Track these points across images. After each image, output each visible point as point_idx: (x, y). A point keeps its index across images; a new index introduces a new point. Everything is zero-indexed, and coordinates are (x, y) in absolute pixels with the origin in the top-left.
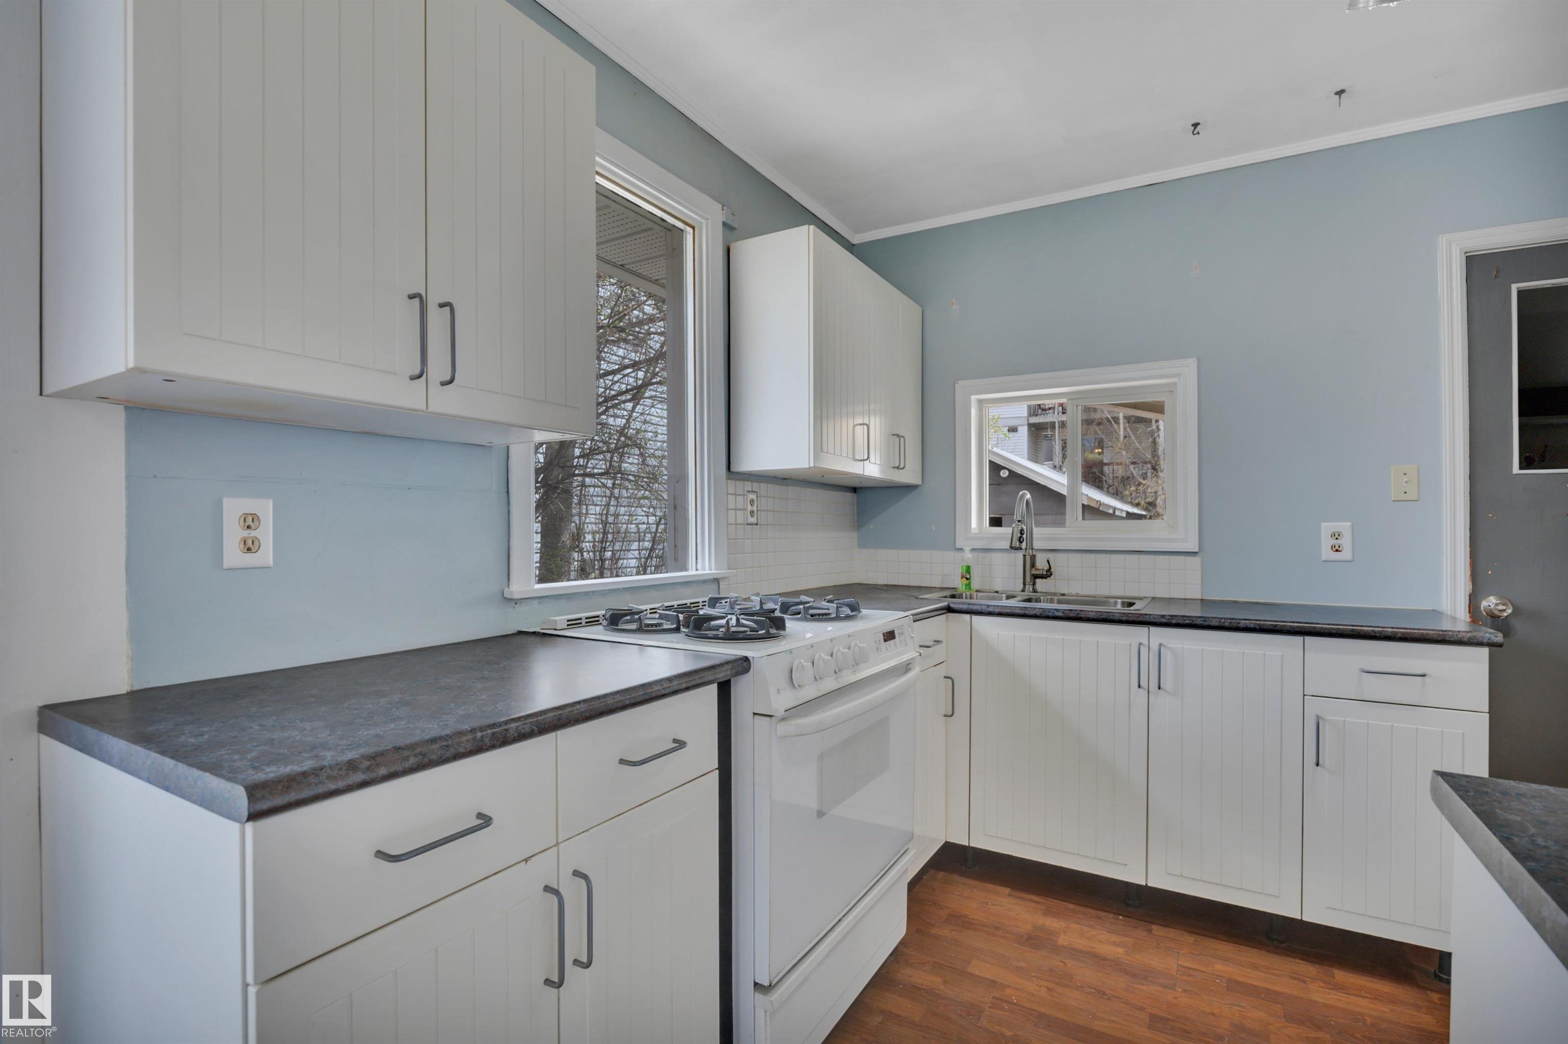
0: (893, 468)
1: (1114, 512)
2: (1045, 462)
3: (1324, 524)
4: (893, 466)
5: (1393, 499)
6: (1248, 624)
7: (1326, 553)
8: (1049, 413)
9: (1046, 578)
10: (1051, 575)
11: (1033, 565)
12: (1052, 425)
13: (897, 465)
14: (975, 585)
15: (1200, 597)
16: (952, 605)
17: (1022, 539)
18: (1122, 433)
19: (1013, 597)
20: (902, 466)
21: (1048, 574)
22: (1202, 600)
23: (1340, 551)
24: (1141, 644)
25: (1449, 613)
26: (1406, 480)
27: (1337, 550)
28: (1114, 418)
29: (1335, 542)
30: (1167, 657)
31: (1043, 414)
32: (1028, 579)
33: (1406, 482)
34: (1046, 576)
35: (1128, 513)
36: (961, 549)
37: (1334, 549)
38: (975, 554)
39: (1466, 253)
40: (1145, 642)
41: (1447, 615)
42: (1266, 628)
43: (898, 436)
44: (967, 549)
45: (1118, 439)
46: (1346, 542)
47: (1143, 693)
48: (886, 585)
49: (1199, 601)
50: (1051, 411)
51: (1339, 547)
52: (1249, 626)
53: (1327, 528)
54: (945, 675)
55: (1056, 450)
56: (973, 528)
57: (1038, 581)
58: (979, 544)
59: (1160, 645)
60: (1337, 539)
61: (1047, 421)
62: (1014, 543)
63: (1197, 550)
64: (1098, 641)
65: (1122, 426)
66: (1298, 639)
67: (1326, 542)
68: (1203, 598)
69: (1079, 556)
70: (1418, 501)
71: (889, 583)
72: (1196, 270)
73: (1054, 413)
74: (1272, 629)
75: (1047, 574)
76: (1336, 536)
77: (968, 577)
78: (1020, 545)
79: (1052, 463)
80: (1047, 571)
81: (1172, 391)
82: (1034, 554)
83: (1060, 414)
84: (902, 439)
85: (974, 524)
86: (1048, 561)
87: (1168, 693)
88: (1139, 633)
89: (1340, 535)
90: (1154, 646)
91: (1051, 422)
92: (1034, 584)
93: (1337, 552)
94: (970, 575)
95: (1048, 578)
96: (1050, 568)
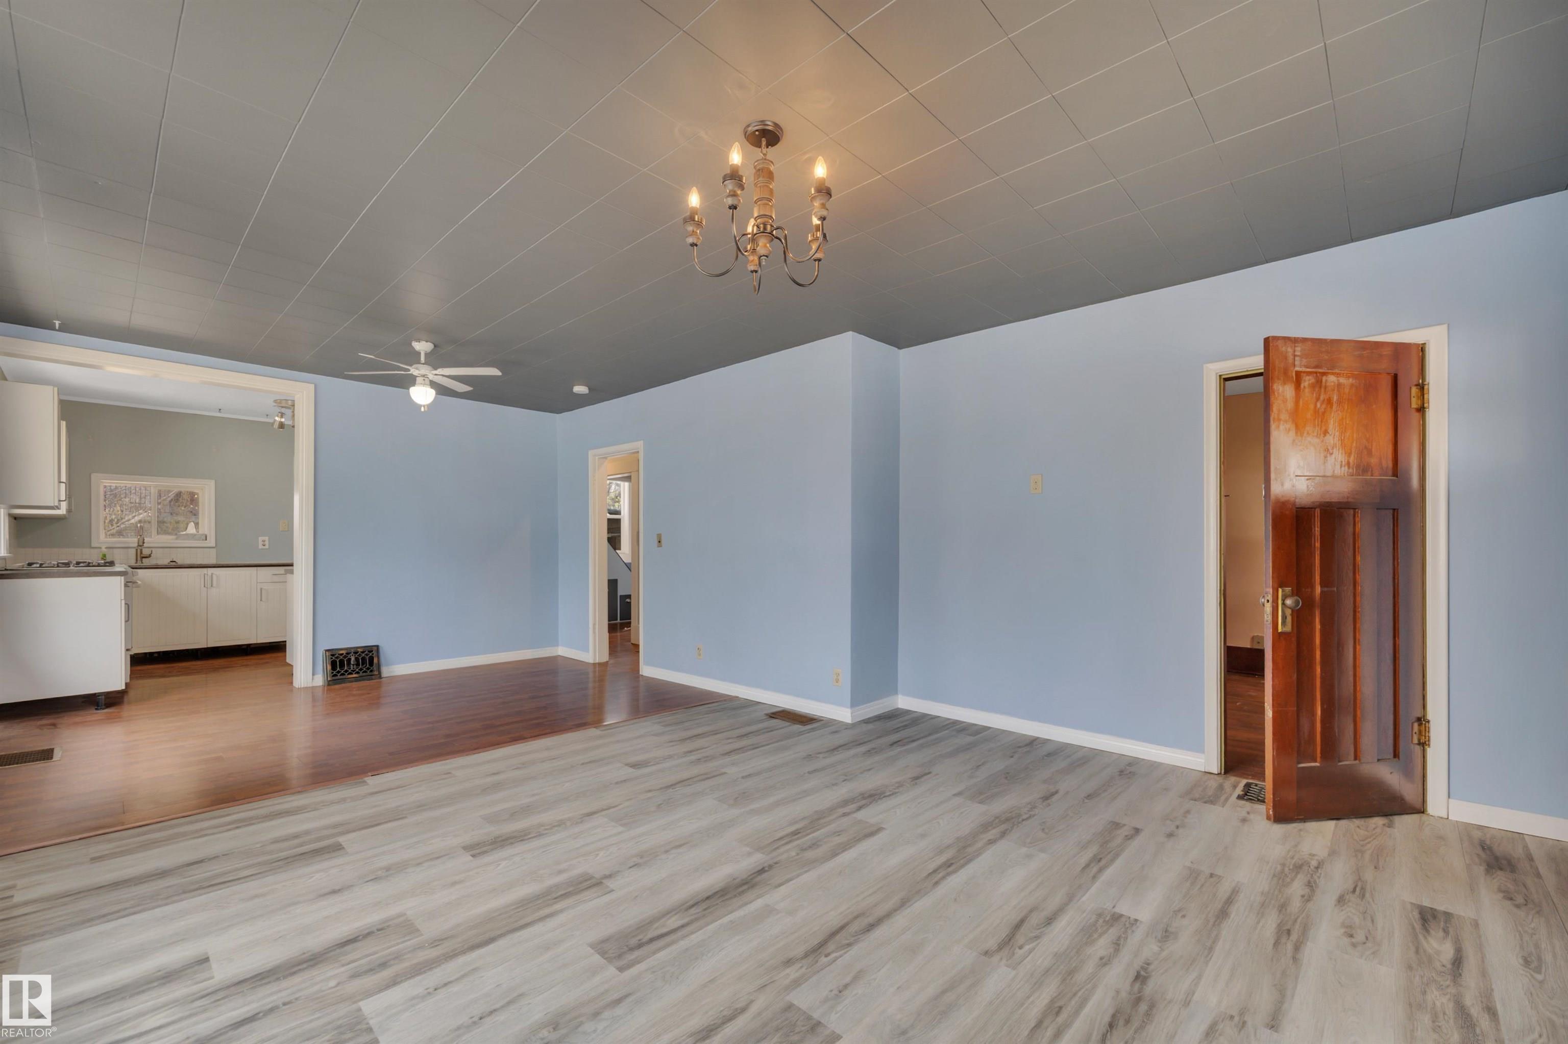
3: (260, 538)
5: (281, 530)
7: (261, 546)
9: (148, 558)
10: (151, 557)
11: (141, 553)
21: (149, 556)
23: (265, 546)
24: (205, 574)
26: (285, 525)
29: (264, 543)
30: (214, 576)
32: (139, 559)
36: (97, 548)
37: (263, 545)
38: (107, 549)
40: (206, 573)
42: (246, 565)
44: (104, 547)
46: (267, 543)
47: (206, 587)
52: (241, 565)
53: (261, 539)
57: (144, 559)
59: (212, 574)
63: (214, 546)
64: (188, 574)
66: (256, 568)
67: (260, 543)
69: (162, 549)
70: (288, 531)
74: (248, 566)
76: (264, 541)
81: (203, 489)
82: (142, 548)
88: (204, 570)
90: (209, 574)
96: (151, 553)
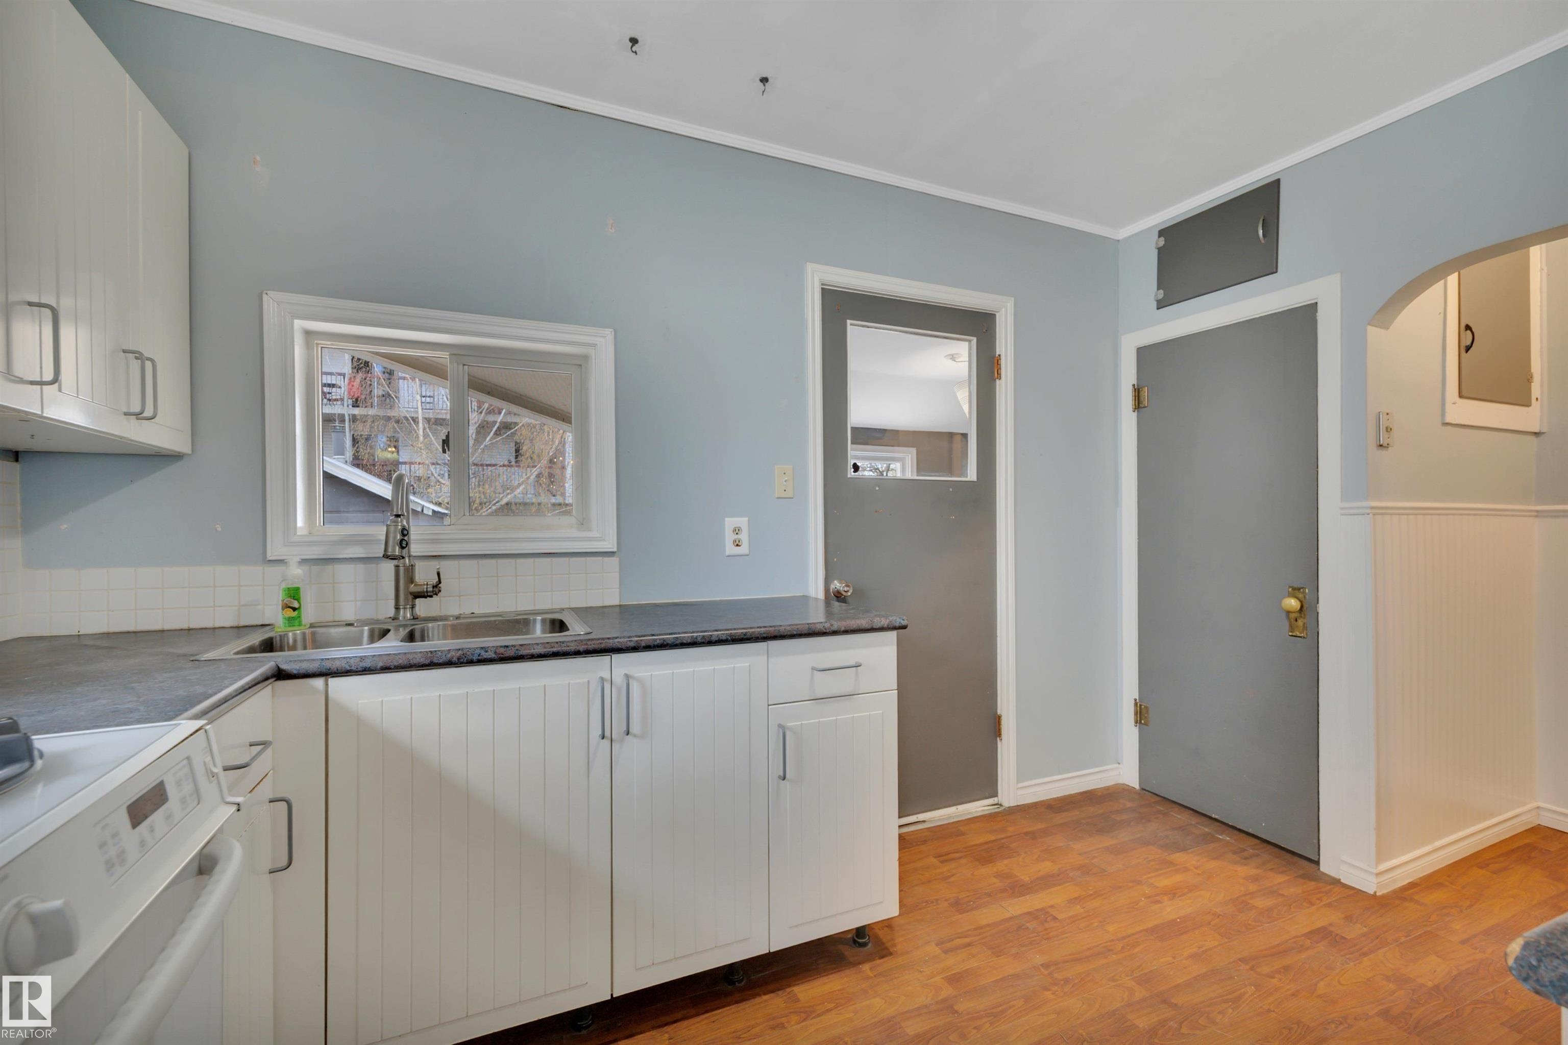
0: (126, 414)
1: (423, 511)
2: (335, 455)
3: (728, 519)
4: (125, 410)
5: (776, 497)
6: (720, 636)
7: (730, 549)
8: (337, 404)
9: (431, 596)
10: (440, 591)
11: (411, 580)
12: (342, 419)
13: (136, 408)
14: (309, 614)
15: (617, 603)
16: (284, 667)
17: (404, 543)
18: (421, 432)
19: (384, 633)
20: (148, 413)
21: (435, 590)
22: (620, 606)
23: (740, 546)
24: (602, 680)
25: (814, 596)
26: (786, 479)
27: (737, 545)
28: (412, 418)
29: (737, 536)
30: (635, 688)
31: (330, 404)
32: (403, 601)
33: (786, 481)
34: (432, 594)
35: (434, 511)
36: (281, 562)
37: (735, 544)
38: (306, 568)
39: (822, 284)
40: (606, 675)
41: (812, 598)
42: (737, 637)
43: (139, 356)
44: (294, 561)
45: (417, 437)
46: (744, 537)
47: (606, 742)
48: (107, 635)
49: (619, 607)
50: (339, 403)
51: (739, 541)
52: (721, 638)
53: (730, 522)
54: (271, 797)
55: (346, 444)
56: (300, 528)
57: (420, 600)
58: (314, 552)
59: (626, 676)
60: (737, 534)
61: (336, 412)
62: (390, 550)
63: (615, 550)
64: (545, 686)
65: (421, 425)
66: (765, 645)
67: (729, 537)
68: (621, 604)
69: (473, 563)
70: (792, 498)
71: (112, 630)
72: (611, 229)
73: (343, 405)
74: (742, 638)
75: (433, 591)
76: (737, 530)
77: (296, 605)
78: (402, 552)
79: (343, 457)
80: (433, 587)
81: (581, 365)
82: (413, 563)
83: (350, 406)
84: (148, 364)
85: (300, 522)
86: (439, 574)
87: (635, 736)
88: (599, 666)
89: (740, 530)
90: (618, 678)
91: (339, 414)
92: (413, 607)
93: (738, 547)
94: (299, 603)
95: (435, 596)
96: (440, 582)
